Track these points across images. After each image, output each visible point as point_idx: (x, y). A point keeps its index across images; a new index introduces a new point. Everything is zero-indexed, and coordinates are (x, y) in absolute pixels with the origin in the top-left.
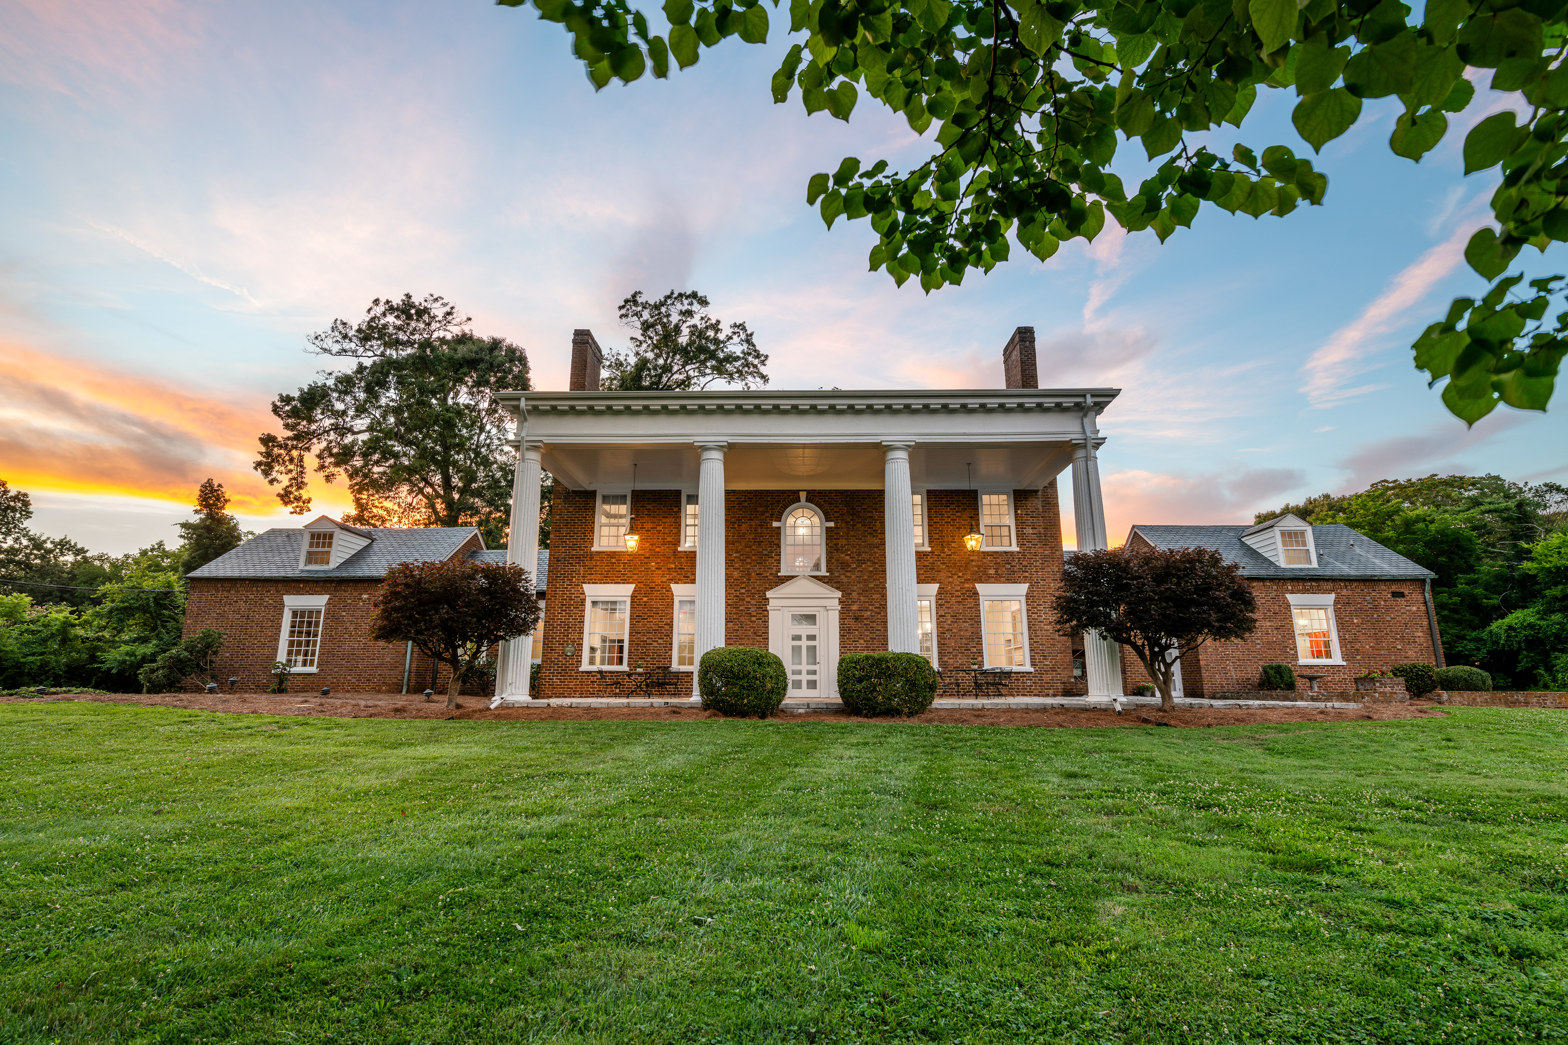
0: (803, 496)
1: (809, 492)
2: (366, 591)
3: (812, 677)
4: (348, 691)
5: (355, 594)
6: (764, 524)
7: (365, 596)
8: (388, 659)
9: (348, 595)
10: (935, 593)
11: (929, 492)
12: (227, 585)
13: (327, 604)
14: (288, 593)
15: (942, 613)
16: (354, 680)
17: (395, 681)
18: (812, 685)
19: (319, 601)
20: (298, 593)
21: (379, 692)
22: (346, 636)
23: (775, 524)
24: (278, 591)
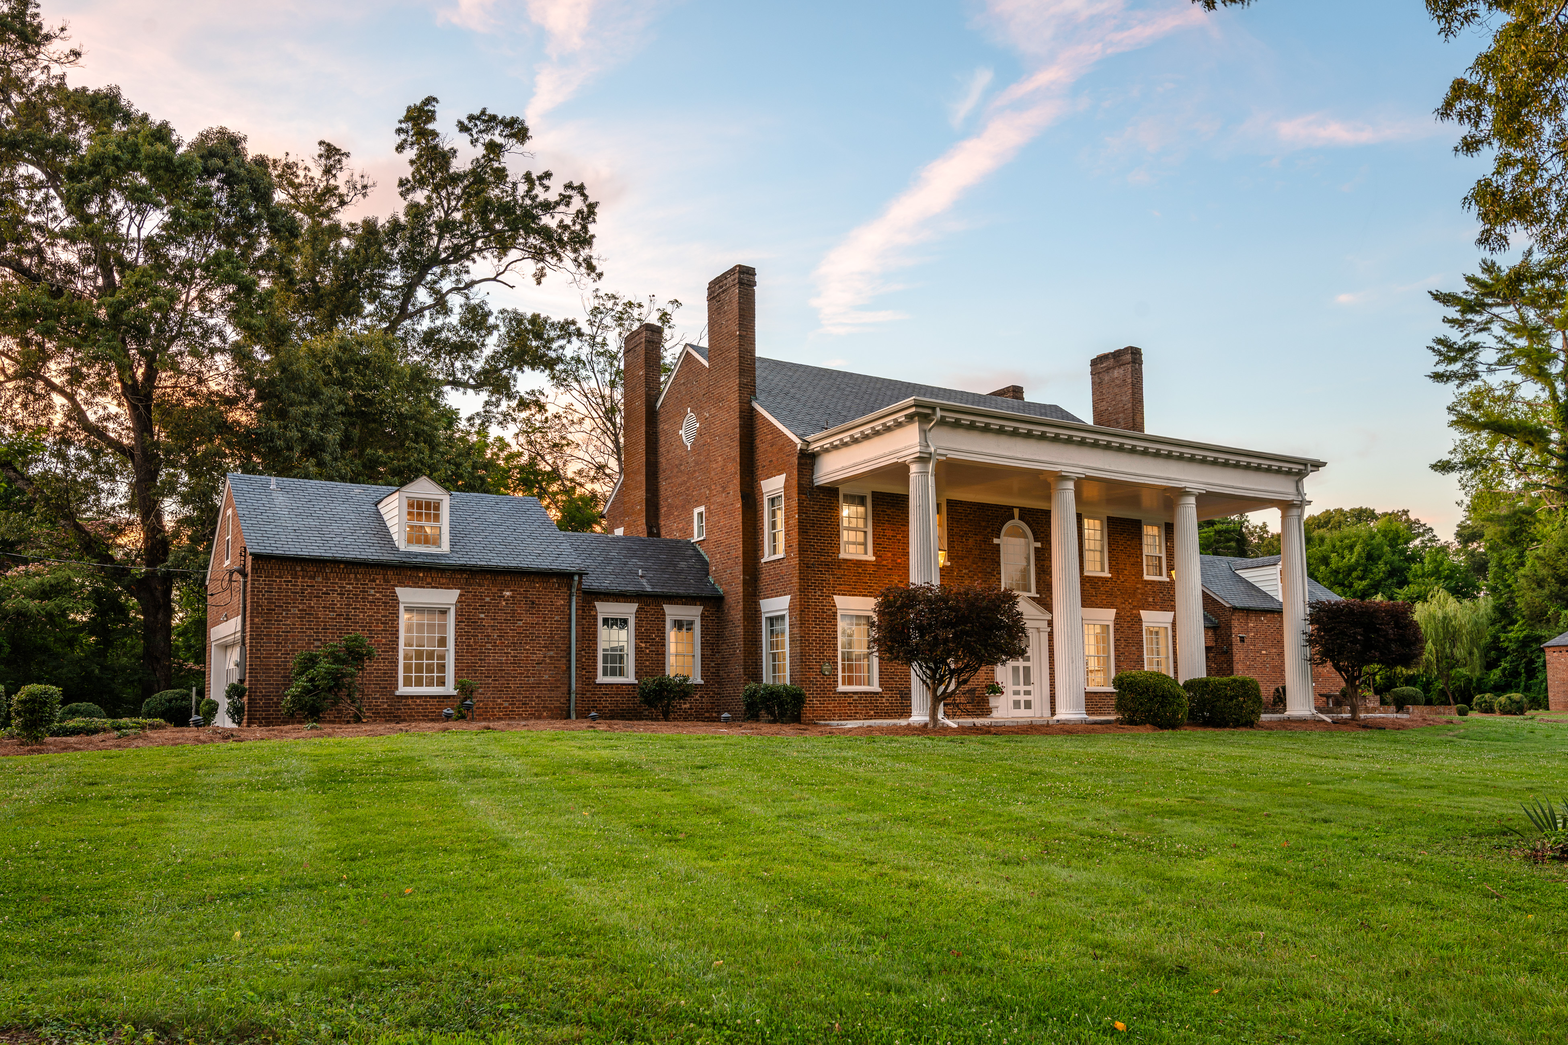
0: (1016, 512)
1: (1021, 509)
2: (507, 587)
3: (1028, 698)
4: (500, 719)
5: (494, 590)
6: (987, 540)
7: (508, 593)
8: (546, 677)
9: (485, 590)
10: (1113, 618)
11: (1109, 518)
12: (311, 568)
13: (458, 602)
14: (402, 584)
15: (1118, 637)
16: (506, 704)
17: (558, 704)
18: (1028, 705)
19: (449, 597)
20: (416, 585)
21: (539, 718)
22: (489, 646)
23: (996, 541)
24: (387, 581)
